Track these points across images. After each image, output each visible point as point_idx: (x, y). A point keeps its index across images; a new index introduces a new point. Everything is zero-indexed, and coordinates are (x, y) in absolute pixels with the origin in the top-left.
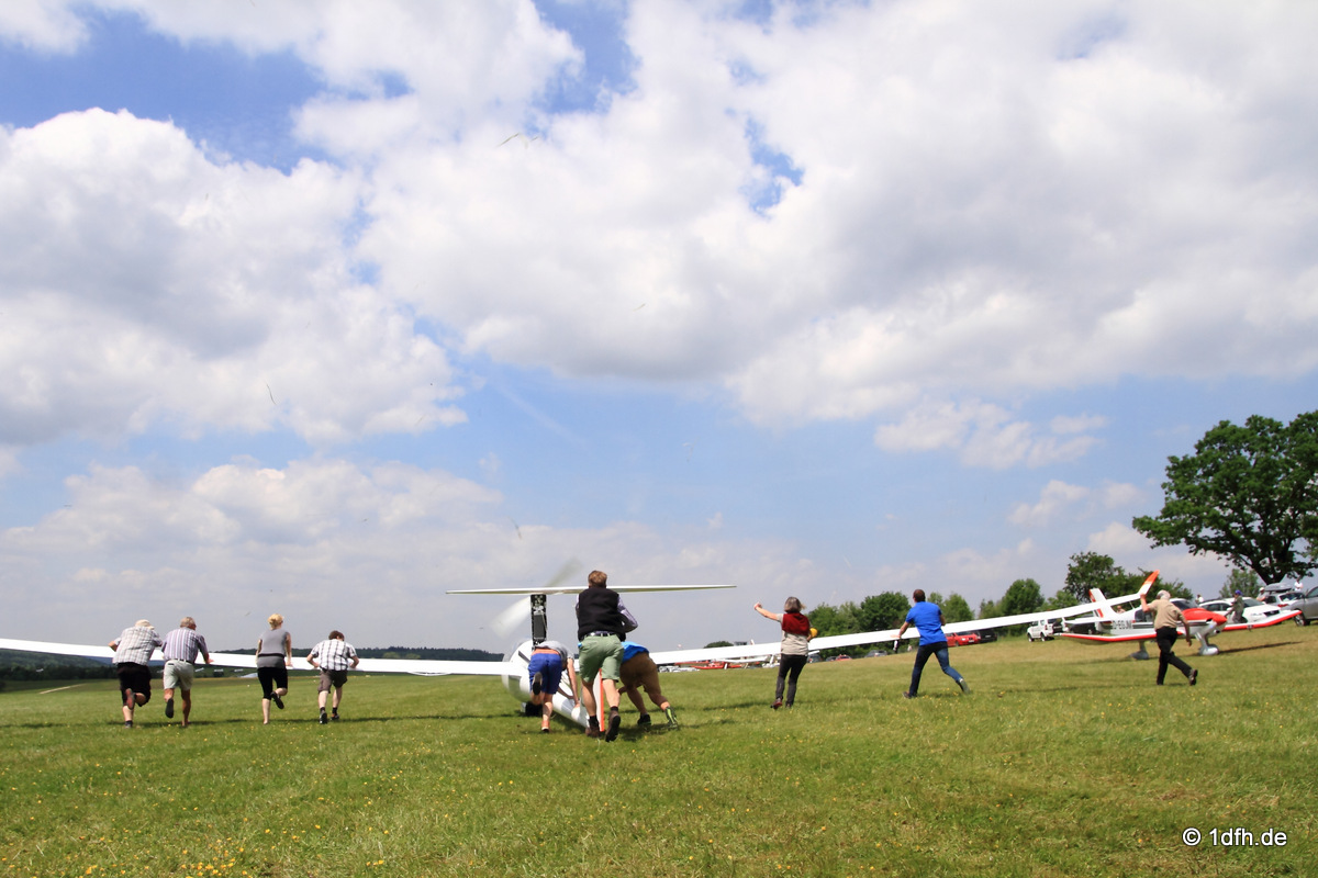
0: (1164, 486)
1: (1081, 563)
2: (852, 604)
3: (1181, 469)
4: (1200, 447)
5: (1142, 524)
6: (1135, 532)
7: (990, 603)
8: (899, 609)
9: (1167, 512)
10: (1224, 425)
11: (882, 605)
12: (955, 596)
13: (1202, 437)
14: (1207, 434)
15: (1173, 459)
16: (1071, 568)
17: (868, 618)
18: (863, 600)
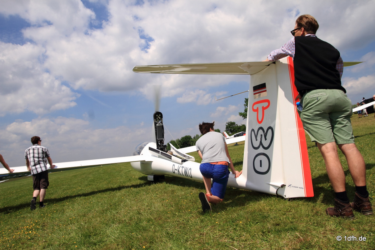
1: (229, 124)
11: (185, 139)
16: (226, 126)
17: (183, 142)
18: (181, 138)
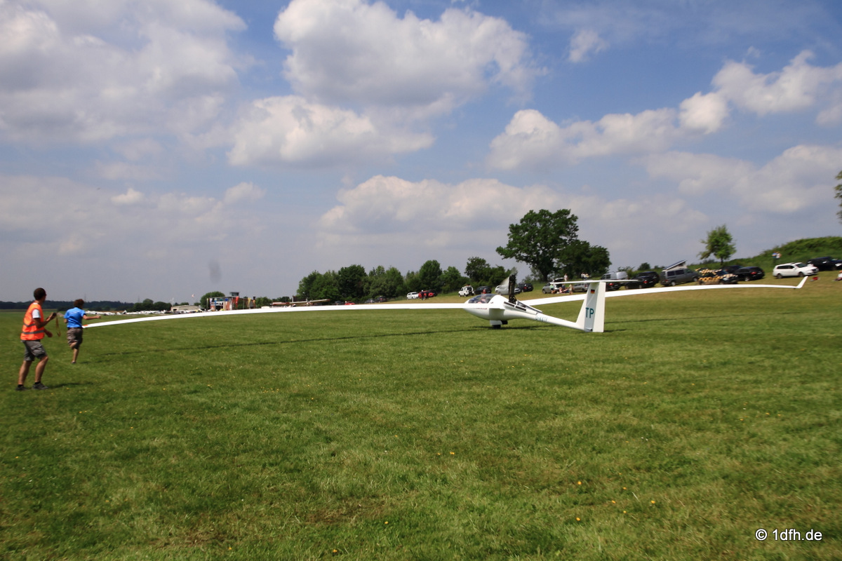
0: (509, 235)
2: (333, 272)
3: (514, 229)
4: (522, 221)
5: (500, 250)
6: (497, 253)
7: (413, 273)
8: (361, 275)
9: (510, 245)
10: (531, 212)
11: (351, 273)
12: (393, 269)
13: (523, 217)
14: (525, 216)
15: (512, 225)
17: (342, 280)
18: (340, 269)
